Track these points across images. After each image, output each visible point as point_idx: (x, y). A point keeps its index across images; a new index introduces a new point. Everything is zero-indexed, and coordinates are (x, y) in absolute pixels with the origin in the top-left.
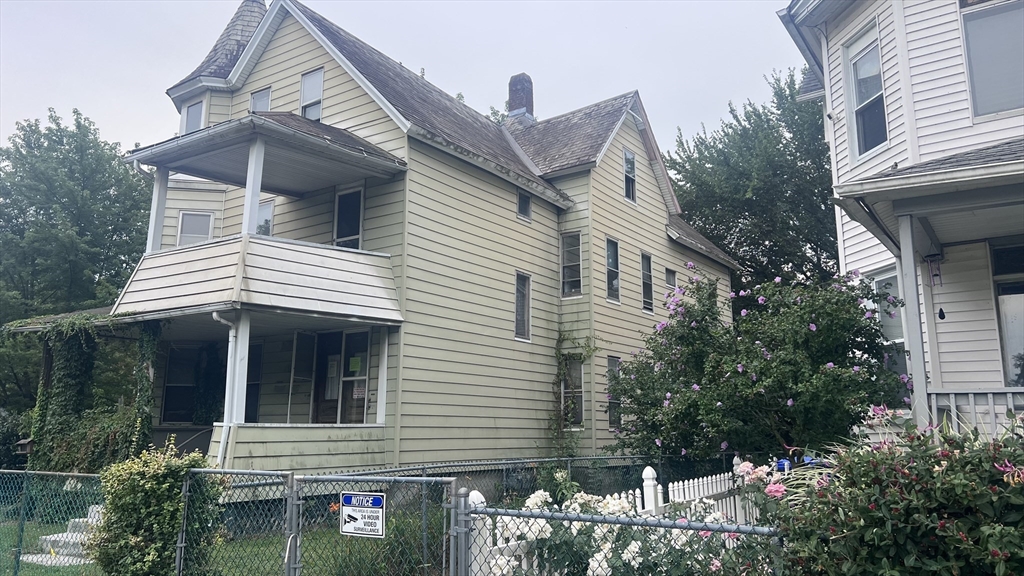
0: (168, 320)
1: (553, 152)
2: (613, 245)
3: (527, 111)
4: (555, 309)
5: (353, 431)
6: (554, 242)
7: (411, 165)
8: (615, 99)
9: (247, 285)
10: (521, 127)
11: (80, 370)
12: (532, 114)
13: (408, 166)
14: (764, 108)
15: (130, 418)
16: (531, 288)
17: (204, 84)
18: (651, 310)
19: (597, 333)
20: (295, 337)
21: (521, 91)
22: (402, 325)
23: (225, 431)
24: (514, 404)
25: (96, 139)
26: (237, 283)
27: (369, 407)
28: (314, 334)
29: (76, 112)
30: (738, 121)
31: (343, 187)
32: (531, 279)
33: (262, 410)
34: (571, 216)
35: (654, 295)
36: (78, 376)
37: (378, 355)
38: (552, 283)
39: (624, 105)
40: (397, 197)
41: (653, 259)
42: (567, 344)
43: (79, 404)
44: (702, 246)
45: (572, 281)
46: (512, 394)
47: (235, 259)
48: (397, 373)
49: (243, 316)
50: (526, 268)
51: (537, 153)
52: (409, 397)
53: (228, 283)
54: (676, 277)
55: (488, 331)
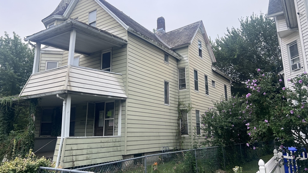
0: (41, 98)
1: (174, 41)
2: (196, 72)
3: (163, 29)
4: (177, 94)
5: (110, 138)
6: (176, 71)
7: (129, 42)
8: (194, 23)
9: (70, 84)
10: (162, 34)
11: (9, 117)
12: (165, 30)
13: (128, 42)
14: (238, 29)
15: (26, 135)
16: (169, 87)
17: (55, 17)
18: (208, 94)
19: (192, 102)
20: (88, 104)
21: (161, 22)
22: (127, 99)
23: (61, 140)
24: (165, 127)
25: (21, 42)
26: (66, 83)
27: (115, 129)
28: (94, 103)
29: (14, 33)
30: (230, 34)
31: (104, 51)
32: (169, 83)
33: (76, 131)
34: (182, 62)
35: (209, 89)
36: (8, 120)
37: (118, 110)
38: (176, 85)
39: (198, 25)
40: (124, 53)
41: (208, 77)
42: (181, 106)
43: (8, 130)
44: (222, 73)
45: (182, 84)
46: (164, 124)
47: (65, 74)
48: (125, 117)
49: (68, 96)
50: (168, 80)
51: (169, 41)
52: (130, 126)
53: (63, 83)
54: (215, 83)
55: (156, 102)
